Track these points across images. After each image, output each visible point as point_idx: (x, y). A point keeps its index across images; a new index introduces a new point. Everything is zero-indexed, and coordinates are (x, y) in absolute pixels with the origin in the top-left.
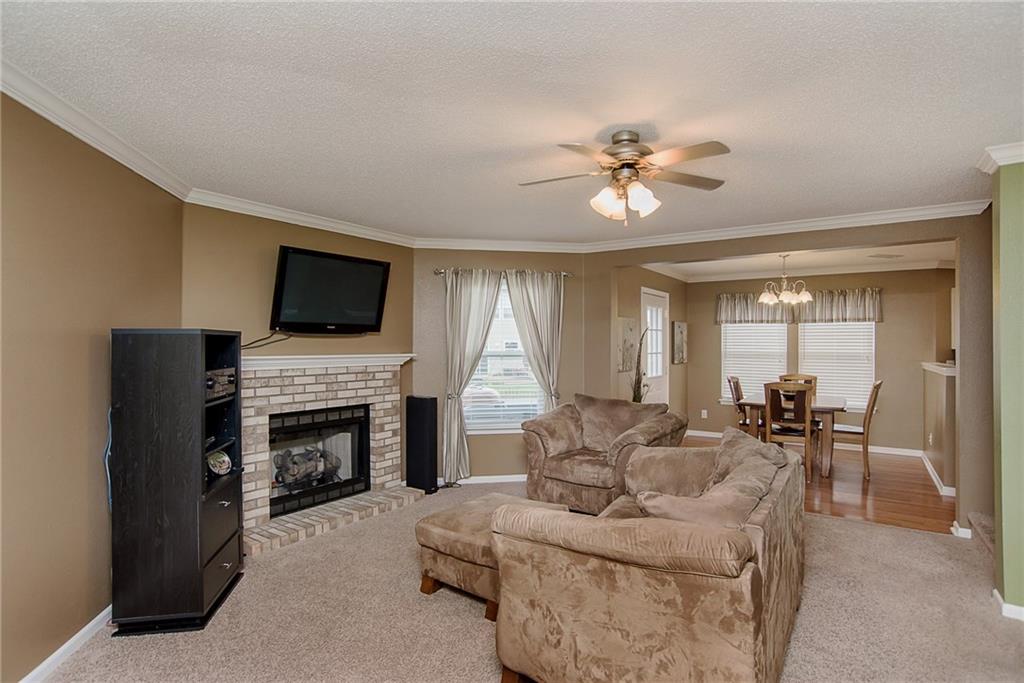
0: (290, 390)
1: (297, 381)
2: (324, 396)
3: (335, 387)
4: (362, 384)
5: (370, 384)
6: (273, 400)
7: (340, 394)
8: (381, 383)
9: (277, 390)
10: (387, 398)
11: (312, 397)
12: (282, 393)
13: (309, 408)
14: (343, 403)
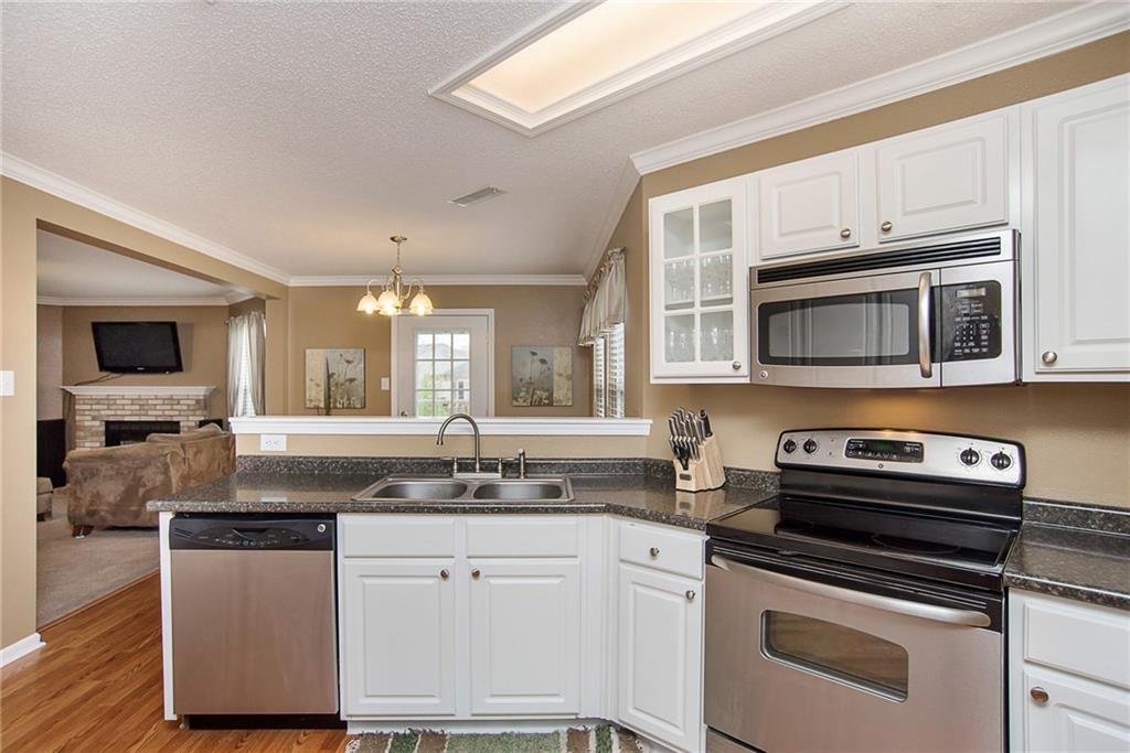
0: (114, 407)
1: (118, 402)
2: (138, 412)
3: (146, 407)
4: (169, 407)
5: (175, 407)
6: (102, 413)
7: (150, 413)
8: (185, 408)
9: (106, 407)
10: (191, 418)
11: (129, 413)
12: (108, 409)
13: (126, 419)
14: (153, 419)
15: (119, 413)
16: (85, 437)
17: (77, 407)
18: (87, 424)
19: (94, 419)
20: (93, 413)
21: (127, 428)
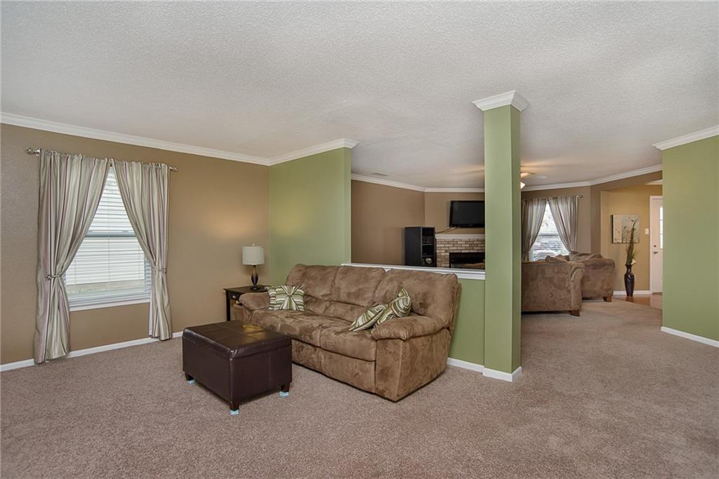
0: (456, 245)
1: (459, 243)
2: (469, 248)
3: (473, 245)
6: (450, 248)
7: (475, 248)
9: (452, 245)
11: (464, 248)
12: (454, 246)
13: (463, 251)
14: (476, 251)
15: (459, 248)
16: (442, 261)
17: (437, 245)
18: (442, 254)
19: (446, 251)
20: (445, 249)
21: (463, 256)
